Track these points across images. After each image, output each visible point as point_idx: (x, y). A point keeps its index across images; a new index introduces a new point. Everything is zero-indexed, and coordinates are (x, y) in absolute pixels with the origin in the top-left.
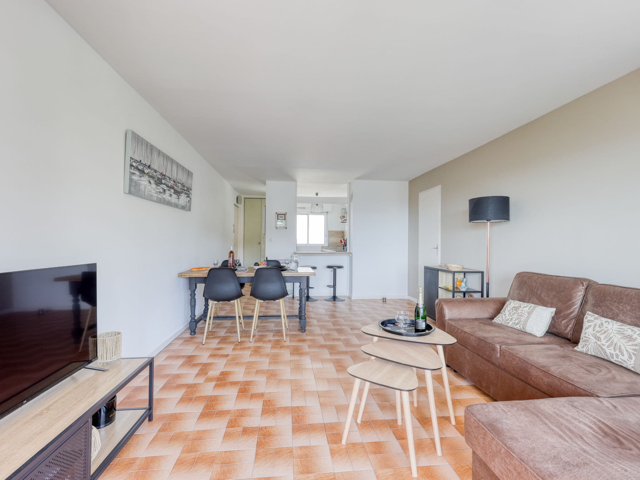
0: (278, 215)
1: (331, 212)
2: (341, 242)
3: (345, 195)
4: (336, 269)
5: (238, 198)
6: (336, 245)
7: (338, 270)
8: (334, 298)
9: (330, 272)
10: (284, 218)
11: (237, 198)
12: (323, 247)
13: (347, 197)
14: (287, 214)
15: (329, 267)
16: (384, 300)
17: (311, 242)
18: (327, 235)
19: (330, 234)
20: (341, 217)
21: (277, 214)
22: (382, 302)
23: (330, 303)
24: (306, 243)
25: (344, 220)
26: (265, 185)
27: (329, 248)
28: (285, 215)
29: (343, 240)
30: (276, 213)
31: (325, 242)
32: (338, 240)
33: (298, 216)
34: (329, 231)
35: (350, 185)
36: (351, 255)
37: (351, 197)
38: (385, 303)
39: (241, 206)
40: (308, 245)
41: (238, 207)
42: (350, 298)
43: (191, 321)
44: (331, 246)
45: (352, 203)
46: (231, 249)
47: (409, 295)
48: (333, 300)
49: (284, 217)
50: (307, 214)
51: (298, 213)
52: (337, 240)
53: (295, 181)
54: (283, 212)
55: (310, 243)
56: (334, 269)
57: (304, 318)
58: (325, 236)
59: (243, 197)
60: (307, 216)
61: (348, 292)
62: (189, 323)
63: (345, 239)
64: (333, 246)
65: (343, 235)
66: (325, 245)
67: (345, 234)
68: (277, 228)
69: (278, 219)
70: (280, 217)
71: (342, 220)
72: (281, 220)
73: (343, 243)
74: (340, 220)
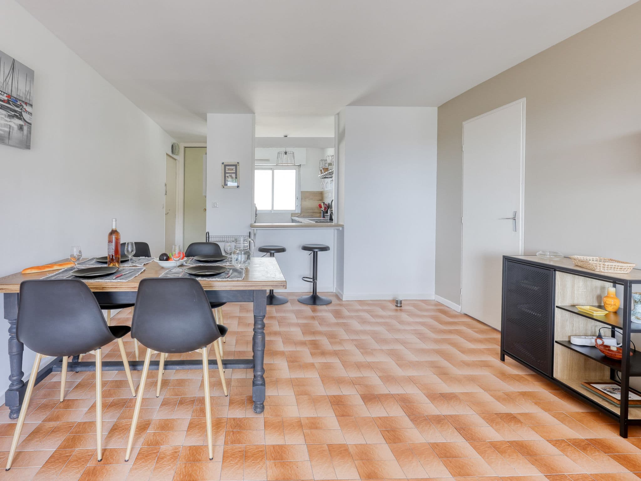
0: (225, 166)
2: (320, 206)
3: (331, 134)
4: (317, 252)
5: (174, 146)
6: (311, 211)
7: (320, 254)
8: (314, 299)
9: (307, 256)
10: (234, 172)
11: (172, 146)
12: (293, 214)
13: (333, 136)
14: (240, 164)
15: (305, 248)
16: (398, 304)
17: (279, 207)
18: (300, 198)
19: (303, 196)
20: (321, 170)
21: (223, 166)
22: (395, 307)
23: (307, 309)
24: (270, 208)
25: (326, 175)
26: (206, 120)
27: (302, 215)
28: (236, 166)
29: (322, 204)
30: (223, 163)
31: (296, 206)
32: (315, 204)
33: (257, 172)
34: (301, 192)
35: (339, 116)
36: (341, 228)
37: (341, 136)
38: (401, 310)
39: (180, 158)
40: (273, 212)
41: (175, 160)
42: (338, 297)
43: (10, 390)
44: (304, 212)
45: (343, 145)
46: (112, 227)
47: (437, 293)
48: (311, 302)
49: (234, 169)
50: (271, 169)
51: (256, 167)
52: (313, 204)
53: (254, 113)
54: (233, 161)
55: (275, 209)
56: (314, 252)
57: (260, 382)
59: (182, 146)
60: (271, 171)
61: (335, 286)
62: (6, 393)
63: (326, 203)
64: (308, 212)
65: (322, 197)
66: (297, 212)
67: (325, 195)
68: (224, 187)
69: (225, 173)
70: (228, 170)
71: (323, 174)
72: (231, 174)
73: (323, 209)
74: (320, 175)
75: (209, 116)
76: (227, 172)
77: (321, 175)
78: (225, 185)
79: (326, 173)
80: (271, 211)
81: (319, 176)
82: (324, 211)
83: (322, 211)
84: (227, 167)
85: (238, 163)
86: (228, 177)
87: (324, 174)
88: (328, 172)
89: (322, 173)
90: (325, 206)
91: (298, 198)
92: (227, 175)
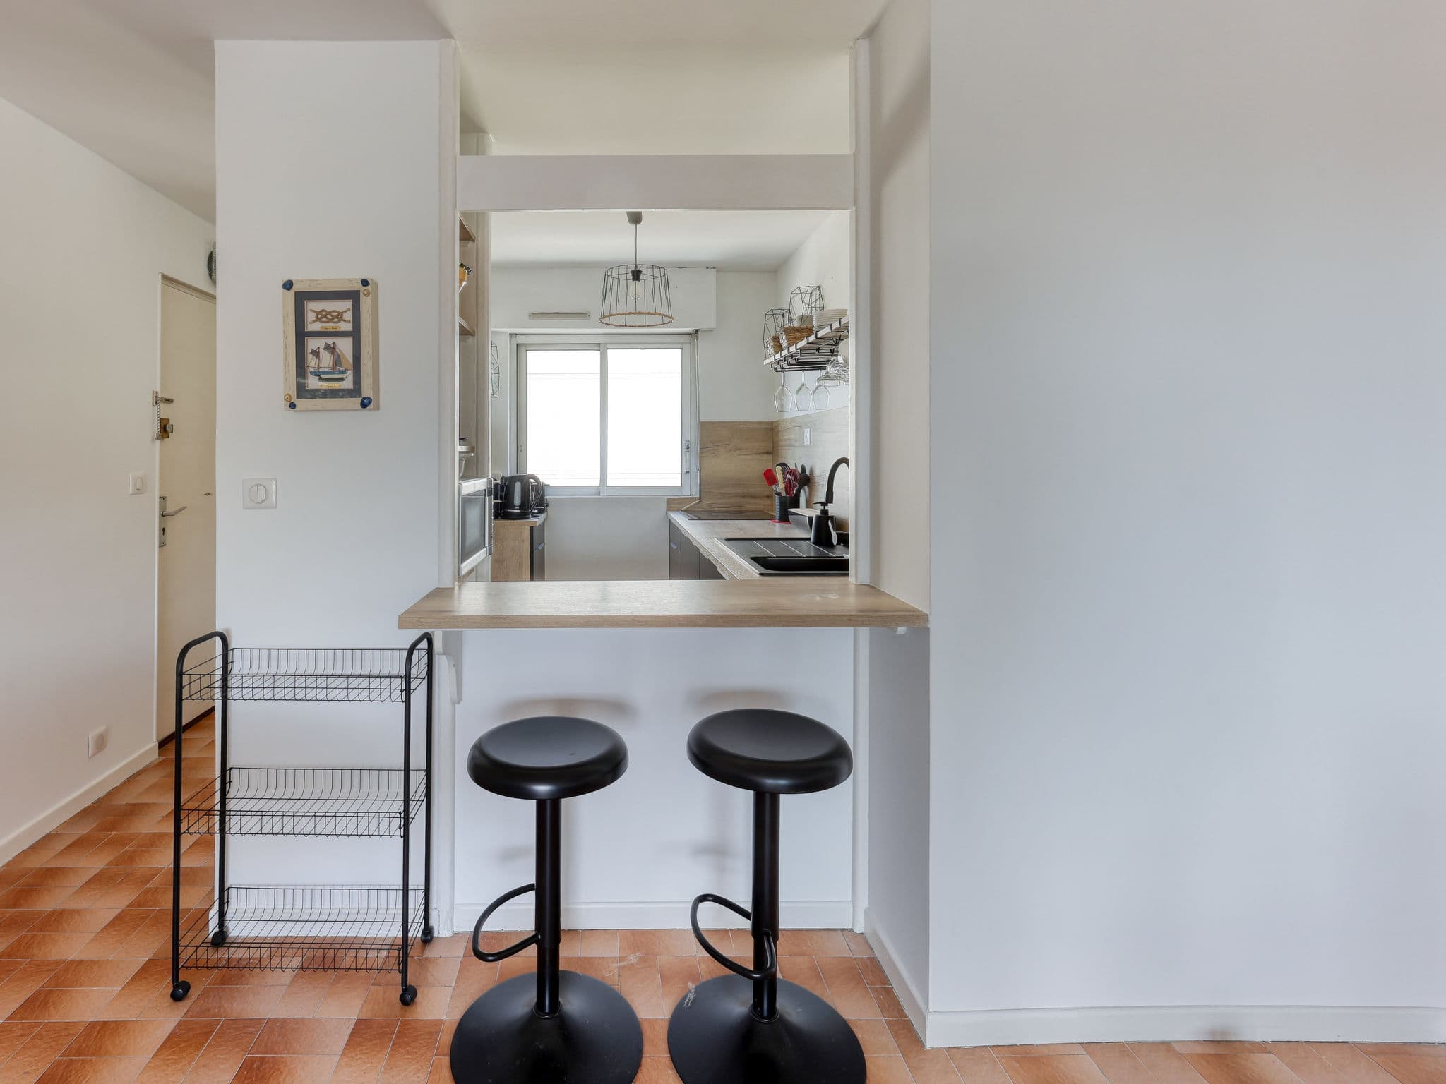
0: (302, 298)
1: (711, 331)
2: (770, 478)
3: (833, 139)
6: (736, 491)
10: (347, 327)
12: (674, 502)
14: (375, 287)
18: (696, 446)
19: (707, 437)
21: (289, 295)
24: (596, 482)
25: (802, 352)
27: (702, 507)
28: (354, 296)
29: (776, 469)
30: (288, 285)
31: (686, 473)
32: (752, 467)
34: (703, 425)
35: (873, 41)
40: (604, 494)
44: (712, 495)
50: (598, 346)
52: (744, 466)
54: (342, 275)
55: (612, 482)
58: (687, 447)
63: (792, 467)
64: (723, 495)
65: (773, 442)
66: (686, 493)
67: (787, 436)
68: (293, 406)
69: (302, 335)
70: (318, 319)
71: (785, 353)
72: (330, 341)
73: (781, 487)
74: (772, 359)
75: (225, 49)
76: (313, 327)
77: (778, 356)
78: (299, 396)
79: (802, 344)
80: (598, 489)
81: (766, 362)
82: (784, 494)
83: (779, 494)
84: (313, 306)
85: (365, 283)
86: (316, 353)
87: (793, 349)
88: (812, 338)
89: (779, 348)
90: (788, 476)
91: (692, 447)
92: (312, 344)
